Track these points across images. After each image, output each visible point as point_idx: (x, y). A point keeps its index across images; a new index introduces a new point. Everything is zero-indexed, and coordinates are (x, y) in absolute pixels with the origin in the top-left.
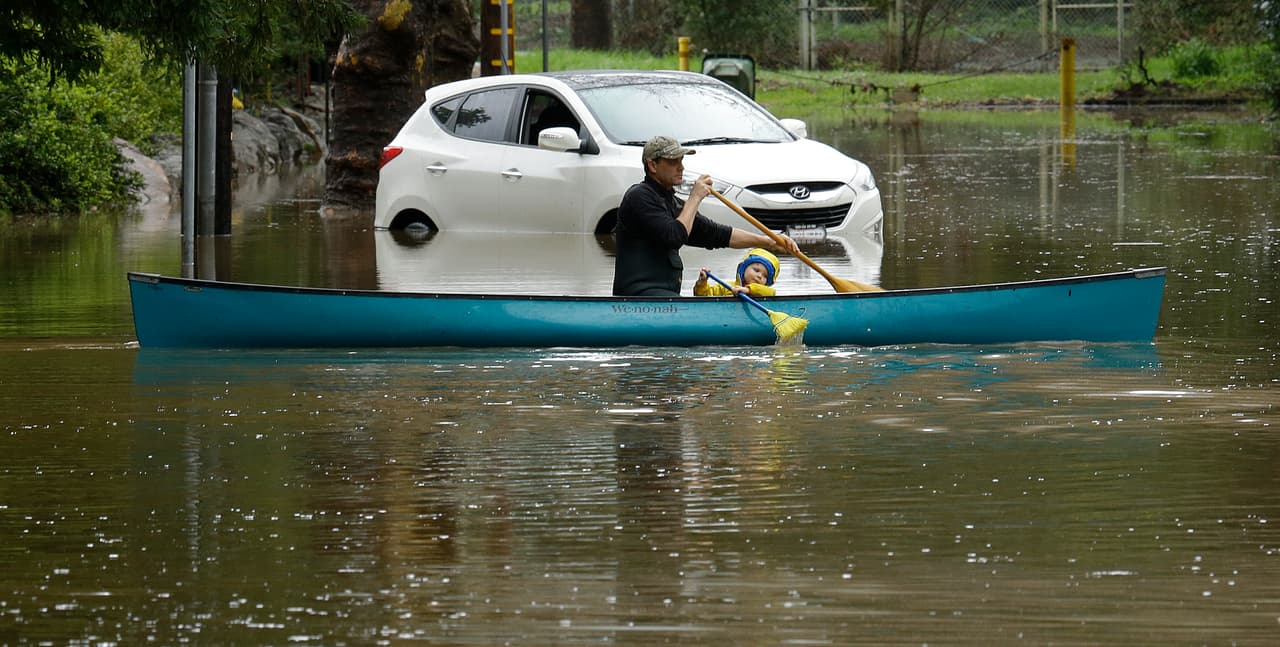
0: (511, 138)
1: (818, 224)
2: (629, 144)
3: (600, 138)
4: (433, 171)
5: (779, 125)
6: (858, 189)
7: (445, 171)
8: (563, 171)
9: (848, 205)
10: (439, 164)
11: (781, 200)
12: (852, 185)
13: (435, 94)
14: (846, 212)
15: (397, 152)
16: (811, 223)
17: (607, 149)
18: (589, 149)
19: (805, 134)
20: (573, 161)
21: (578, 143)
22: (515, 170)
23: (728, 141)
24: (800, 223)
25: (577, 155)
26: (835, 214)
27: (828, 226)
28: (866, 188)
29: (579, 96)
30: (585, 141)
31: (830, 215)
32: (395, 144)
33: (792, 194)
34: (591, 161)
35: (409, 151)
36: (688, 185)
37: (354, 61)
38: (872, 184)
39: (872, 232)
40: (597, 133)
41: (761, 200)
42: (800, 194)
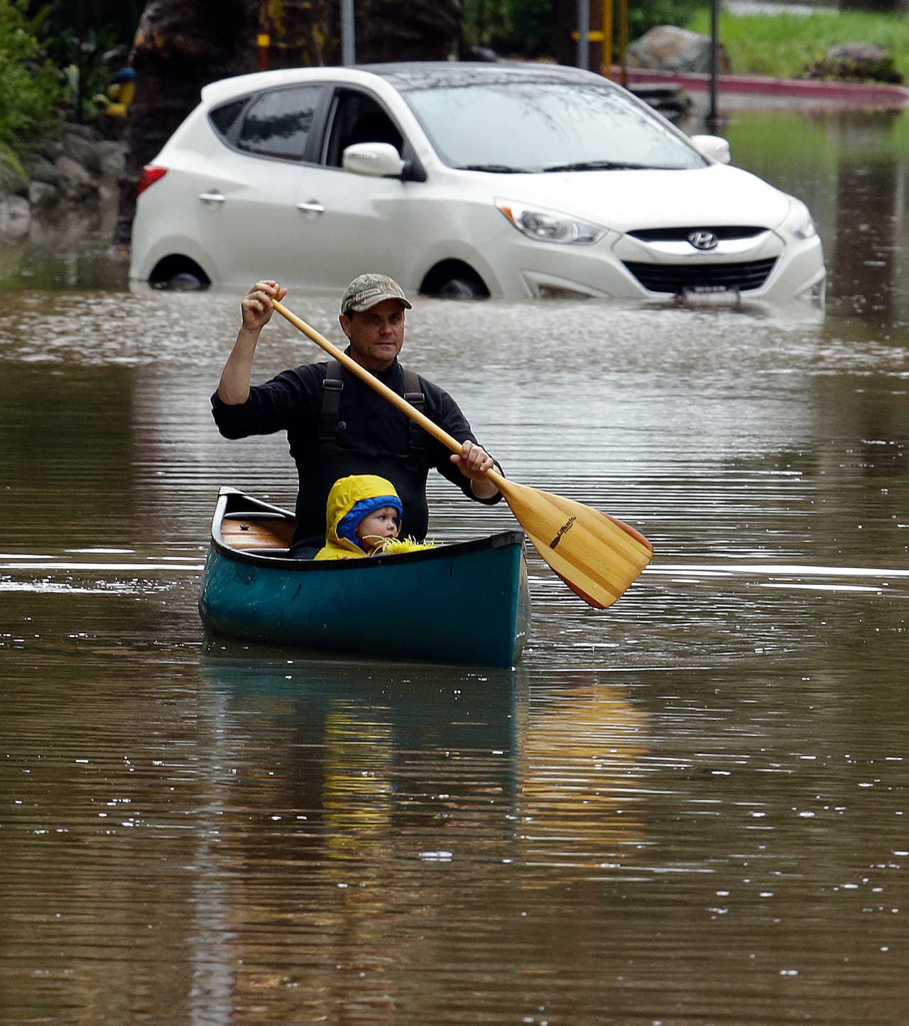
0: (310, 157)
1: (729, 285)
2: (470, 168)
3: (429, 160)
4: (207, 202)
5: (687, 144)
6: (789, 237)
7: (221, 202)
8: (378, 205)
9: (772, 261)
10: (215, 192)
11: (678, 251)
12: (781, 231)
13: (216, 93)
14: (769, 269)
15: (161, 173)
16: (718, 284)
17: (440, 175)
18: (413, 174)
19: (727, 157)
20: (391, 191)
21: (399, 165)
22: (314, 202)
23: (610, 166)
24: (702, 284)
25: (397, 182)
26: (754, 272)
27: (743, 289)
28: (800, 235)
29: (405, 99)
30: (409, 163)
31: (747, 273)
32: (159, 162)
33: (692, 243)
34: (418, 192)
35: (179, 173)
36: (545, 228)
37: (159, 42)
38: (810, 230)
39: (808, 297)
40: (425, 152)
41: (647, 251)
42: (702, 244)
